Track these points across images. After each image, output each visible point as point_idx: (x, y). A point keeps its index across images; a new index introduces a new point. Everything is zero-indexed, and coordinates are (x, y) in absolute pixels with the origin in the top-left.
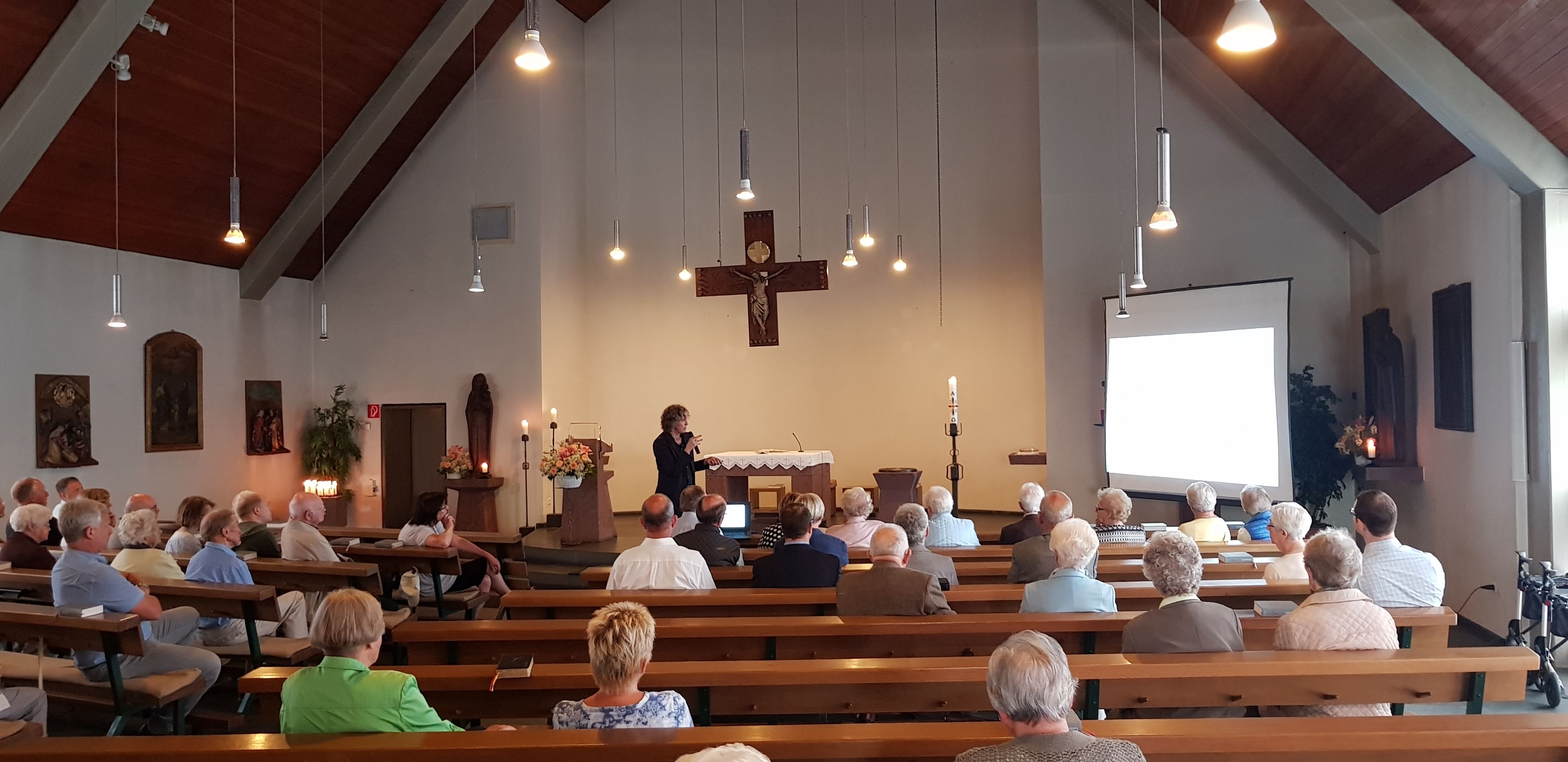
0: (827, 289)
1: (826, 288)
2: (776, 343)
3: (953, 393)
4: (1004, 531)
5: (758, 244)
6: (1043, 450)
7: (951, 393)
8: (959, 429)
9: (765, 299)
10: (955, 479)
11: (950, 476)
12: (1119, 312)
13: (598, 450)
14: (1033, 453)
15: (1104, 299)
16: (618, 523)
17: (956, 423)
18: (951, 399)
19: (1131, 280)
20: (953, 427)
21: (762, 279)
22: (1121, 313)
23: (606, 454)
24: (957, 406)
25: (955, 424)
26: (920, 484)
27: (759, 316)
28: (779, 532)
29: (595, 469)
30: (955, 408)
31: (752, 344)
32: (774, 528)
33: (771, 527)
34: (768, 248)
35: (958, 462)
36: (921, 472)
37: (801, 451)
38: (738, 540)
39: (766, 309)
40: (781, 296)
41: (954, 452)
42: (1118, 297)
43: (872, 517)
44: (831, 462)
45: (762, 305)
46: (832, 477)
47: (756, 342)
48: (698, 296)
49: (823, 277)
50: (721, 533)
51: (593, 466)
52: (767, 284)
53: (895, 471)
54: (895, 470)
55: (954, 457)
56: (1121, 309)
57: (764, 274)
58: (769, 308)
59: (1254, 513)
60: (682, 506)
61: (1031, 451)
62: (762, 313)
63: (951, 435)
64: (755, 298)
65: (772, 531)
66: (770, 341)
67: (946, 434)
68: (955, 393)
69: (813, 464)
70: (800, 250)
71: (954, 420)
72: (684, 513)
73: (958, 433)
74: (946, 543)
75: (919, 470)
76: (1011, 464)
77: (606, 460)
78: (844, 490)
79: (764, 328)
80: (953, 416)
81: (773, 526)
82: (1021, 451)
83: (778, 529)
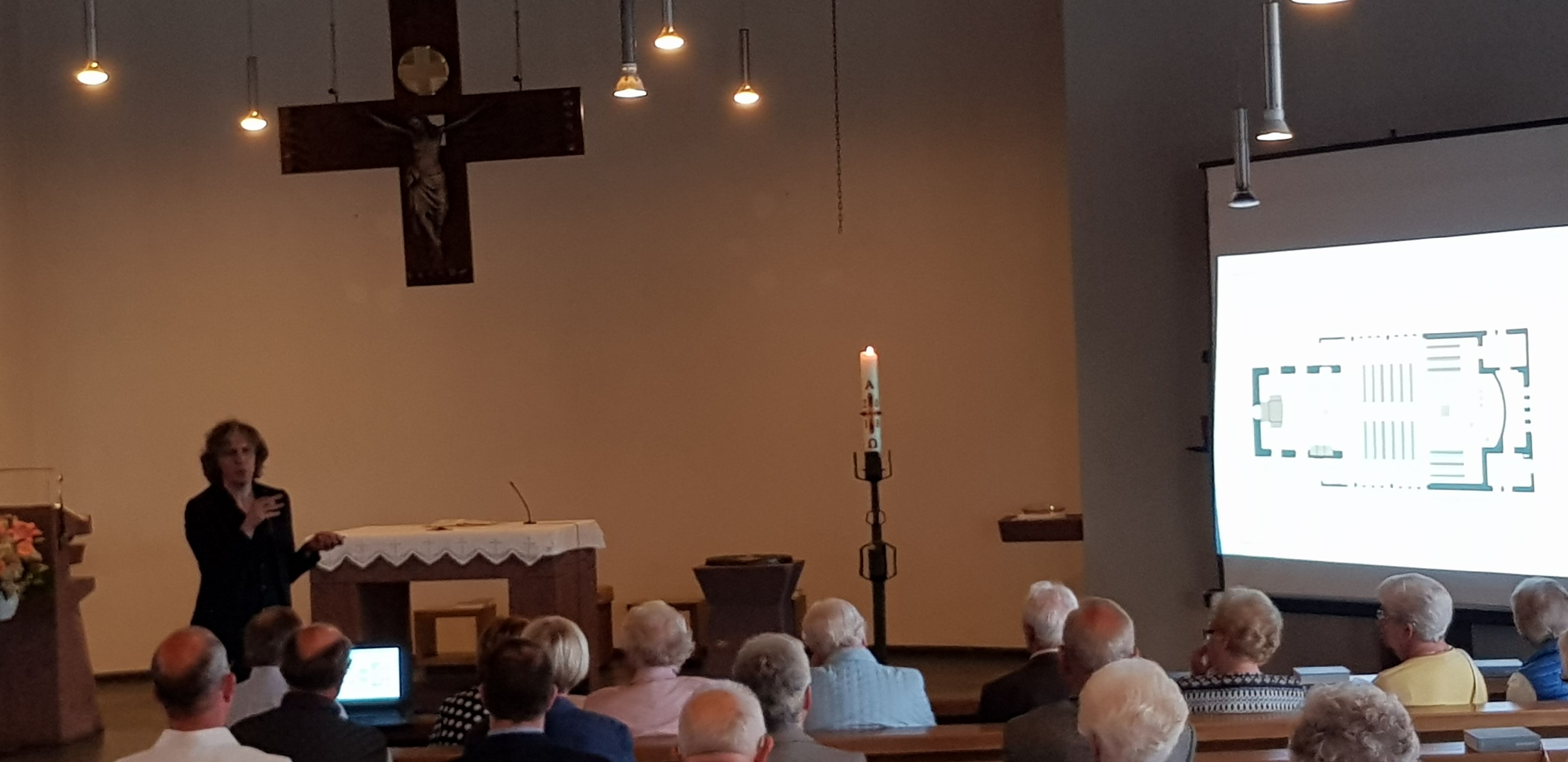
0: (582, 153)
1: (580, 150)
2: (468, 278)
3: (870, 385)
4: (989, 691)
5: (421, 53)
6: (1074, 509)
7: (865, 384)
8: (885, 465)
9: (439, 178)
10: (878, 577)
11: (867, 572)
12: (1235, 194)
13: (55, 529)
14: (1052, 516)
15: (1204, 166)
16: (104, 699)
17: (878, 450)
18: (865, 397)
19: (1261, 124)
20: (873, 459)
21: (433, 132)
22: (1240, 198)
23: (77, 540)
24: (879, 413)
25: (876, 454)
26: (800, 590)
27: (428, 215)
28: (478, 707)
29: (49, 576)
30: (876, 418)
31: (414, 280)
32: (466, 699)
33: (459, 698)
34: (444, 60)
35: (885, 538)
36: (801, 564)
37: (529, 523)
38: (383, 729)
39: (443, 200)
40: (473, 169)
41: (876, 518)
42: (1231, 162)
43: (690, 668)
44: (599, 543)
45: (434, 191)
46: (602, 580)
47: (420, 275)
48: (285, 171)
49: (570, 126)
50: (344, 715)
51: (43, 568)
52: (443, 143)
53: (746, 563)
54: (744, 559)
55: (876, 528)
56: (1240, 187)
57: (437, 120)
58: (450, 198)
59: (1540, 637)
60: (249, 654)
61: (1048, 511)
62: (434, 210)
63: (868, 478)
64: (417, 175)
65: (462, 707)
66: (452, 272)
67: (857, 477)
68: (875, 382)
69: (556, 552)
70: (518, 64)
71: (873, 444)
72: (255, 671)
73: (885, 474)
74: (857, 722)
75: (796, 558)
76: (1005, 539)
77: (77, 554)
78: (629, 607)
79: (438, 242)
80: (873, 436)
81: (463, 693)
82: (1026, 512)
83: (475, 702)
